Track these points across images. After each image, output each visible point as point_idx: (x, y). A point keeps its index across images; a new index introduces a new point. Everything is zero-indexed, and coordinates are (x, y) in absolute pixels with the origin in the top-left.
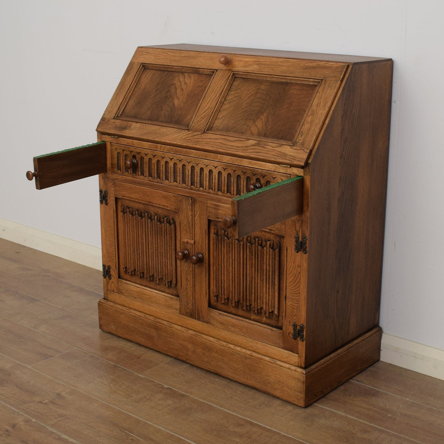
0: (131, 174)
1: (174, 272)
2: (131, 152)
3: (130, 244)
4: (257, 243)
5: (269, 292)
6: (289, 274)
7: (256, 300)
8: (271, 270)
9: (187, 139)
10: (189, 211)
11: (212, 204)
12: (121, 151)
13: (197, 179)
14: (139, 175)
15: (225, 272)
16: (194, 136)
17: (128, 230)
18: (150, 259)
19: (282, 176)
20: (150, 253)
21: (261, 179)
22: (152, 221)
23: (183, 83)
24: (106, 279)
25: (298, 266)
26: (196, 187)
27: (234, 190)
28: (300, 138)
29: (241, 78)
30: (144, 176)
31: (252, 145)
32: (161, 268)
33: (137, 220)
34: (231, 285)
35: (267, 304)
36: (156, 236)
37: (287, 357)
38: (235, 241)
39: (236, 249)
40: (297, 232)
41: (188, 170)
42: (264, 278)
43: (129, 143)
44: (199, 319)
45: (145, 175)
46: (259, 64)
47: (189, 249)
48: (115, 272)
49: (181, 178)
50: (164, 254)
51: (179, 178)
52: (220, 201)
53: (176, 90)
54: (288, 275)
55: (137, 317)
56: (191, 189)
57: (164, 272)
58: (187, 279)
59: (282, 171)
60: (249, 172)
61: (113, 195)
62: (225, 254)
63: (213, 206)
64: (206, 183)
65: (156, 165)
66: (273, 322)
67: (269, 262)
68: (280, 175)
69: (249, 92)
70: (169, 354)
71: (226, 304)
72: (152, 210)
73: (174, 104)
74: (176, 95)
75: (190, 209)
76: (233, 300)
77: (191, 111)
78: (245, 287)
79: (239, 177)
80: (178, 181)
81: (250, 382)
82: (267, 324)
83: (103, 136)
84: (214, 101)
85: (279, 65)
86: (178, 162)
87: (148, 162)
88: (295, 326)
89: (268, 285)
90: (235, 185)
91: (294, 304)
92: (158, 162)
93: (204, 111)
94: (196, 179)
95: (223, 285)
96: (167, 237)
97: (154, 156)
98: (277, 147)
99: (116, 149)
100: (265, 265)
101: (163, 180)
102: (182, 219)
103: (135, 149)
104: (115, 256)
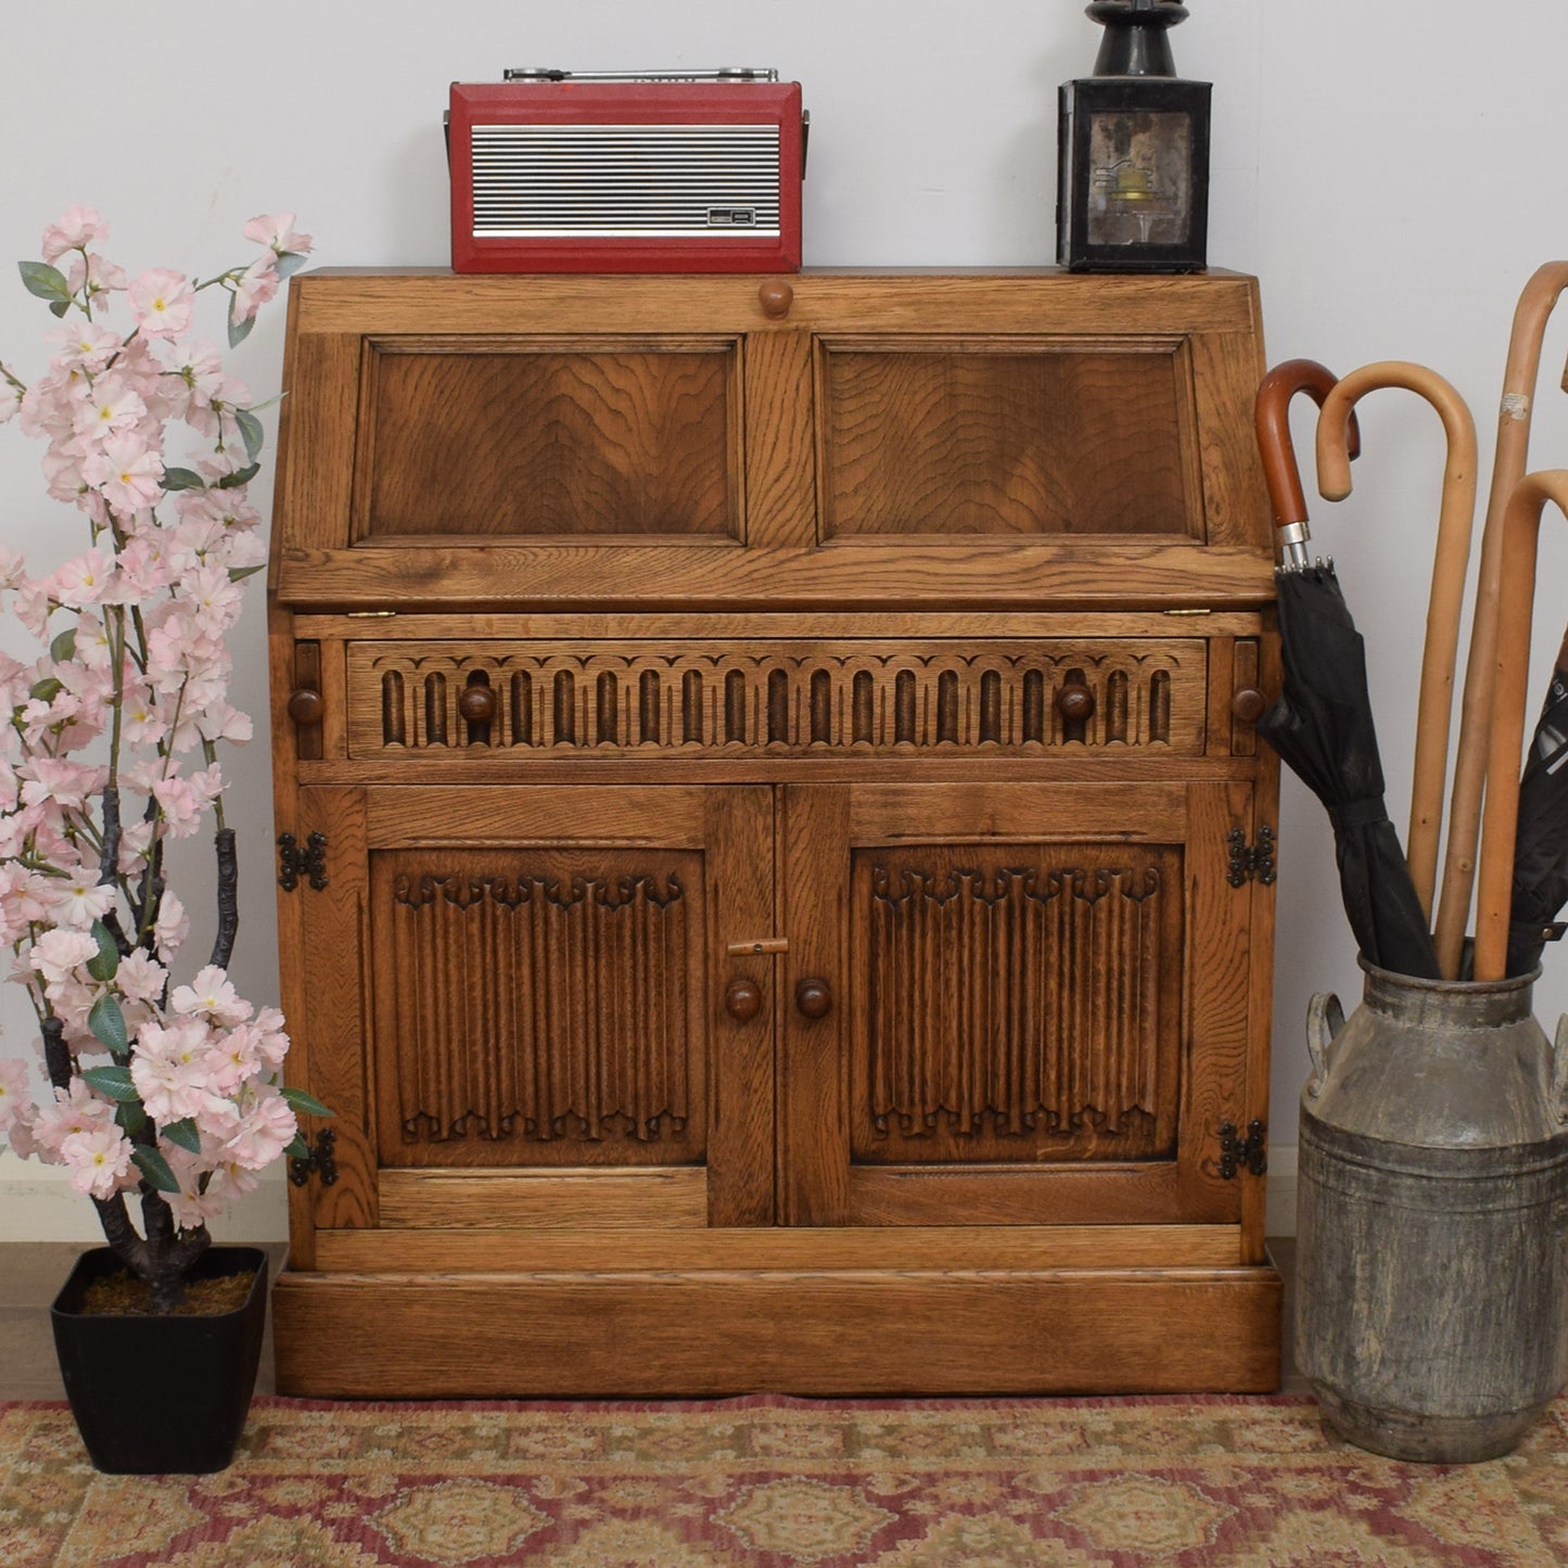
0: (458, 744)
1: (679, 1075)
2: (459, 663)
3: (448, 1022)
4: (1068, 890)
5: (1120, 1044)
6: (1204, 966)
7: (1065, 1085)
8: (1127, 968)
9: (755, 575)
10: (761, 837)
11: (873, 792)
12: (403, 667)
13: (799, 714)
14: (502, 743)
15: (929, 1021)
16: (782, 562)
17: (440, 965)
18: (556, 1053)
19: (1173, 647)
20: (555, 1033)
21: (1087, 671)
22: (566, 907)
23: (606, 393)
24: (306, 1187)
25: (1242, 930)
26: (797, 743)
27: (968, 728)
28: (1218, 520)
29: (856, 353)
30: (530, 743)
31: (1048, 562)
32: (611, 1075)
33: (489, 920)
34: (954, 1060)
35: (1113, 1088)
36: (591, 961)
37: (1195, 1248)
38: (973, 903)
39: (978, 929)
40: (1237, 821)
41: (757, 688)
42: (1101, 1001)
43: (450, 629)
44: (805, 1220)
45: (535, 737)
46: (912, 303)
47: (760, 976)
48: (358, 1146)
49: (721, 722)
50: (629, 1021)
51: (714, 724)
52: (906, 774)
53: (589, 418)
54: (1198, 968)
55: (498, 1294)
56: (772, 754)
57: (630, 1087)
58: (746, 1087)
59: (1175, 632)
60: (1033, 653)
61: (360, 845)
62: (929, 958)
63: (877, 797)
64: (841, 723)
65: (592, 695)
66: (1129, 1145)
67: (1121, 944)
68: (1167, 645)
69: (918, 398)
70: (667, 1389)
71: (928, 1134)
72: (563, 869)
73: (609, 467)
74: (602, 435)
75: (765, 828)
76: (965, 1113)
77: (707, 484)
78: (1015, 1052)
79: (989, 677)
80: (708, 737)
81: (1051, 1378)
82: (1105, 1158)
83: (301, 620)
84: (797, 440)
85: (992, 302)
86: (704, 667)
87: (550, 687)
88: (1229, 1131)
89: (1115, 1023)
90: (975, 708)
91: (1224, 1061)
92: (607, 681)
93: (772, 475)
94: (792, 713)
95: (917, 1070)
96: (646, 953)
97: (583, 663)
98: (1148, 556)
99: (375, 664)
100: (1103, 958)
101: (628, 743)
102: (725, 871)
103: (484, 648)
104: (360, 1083)
